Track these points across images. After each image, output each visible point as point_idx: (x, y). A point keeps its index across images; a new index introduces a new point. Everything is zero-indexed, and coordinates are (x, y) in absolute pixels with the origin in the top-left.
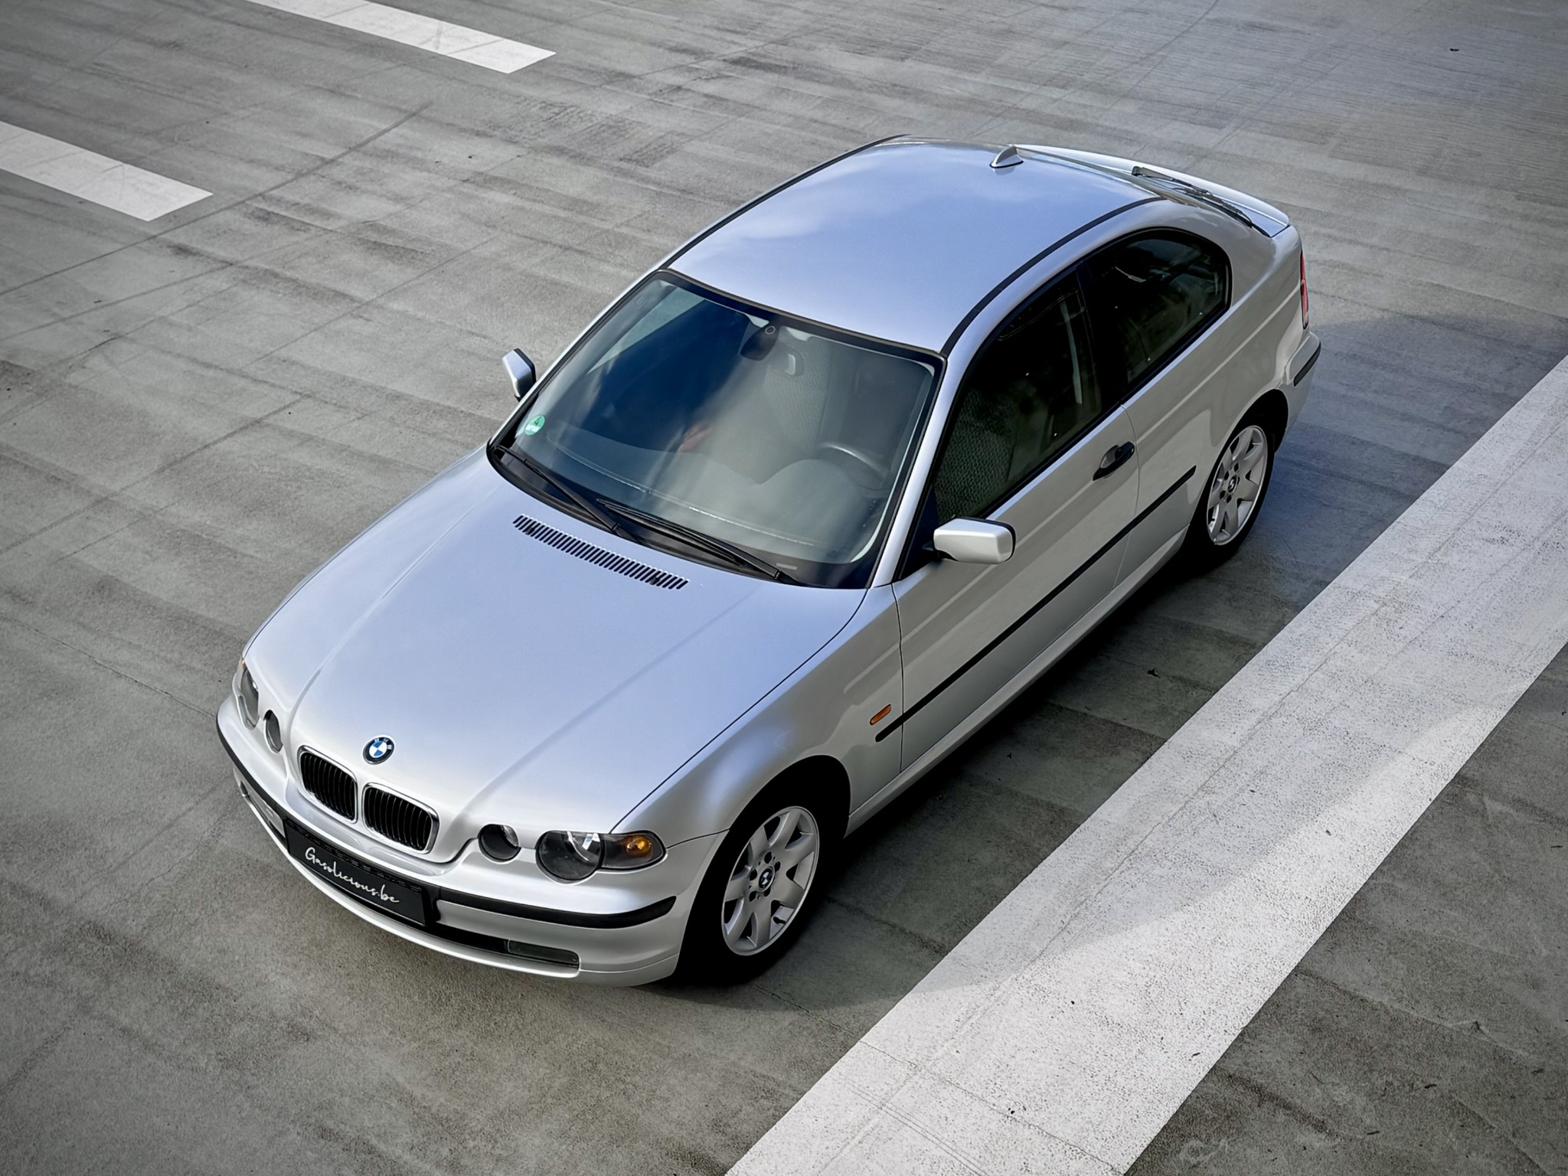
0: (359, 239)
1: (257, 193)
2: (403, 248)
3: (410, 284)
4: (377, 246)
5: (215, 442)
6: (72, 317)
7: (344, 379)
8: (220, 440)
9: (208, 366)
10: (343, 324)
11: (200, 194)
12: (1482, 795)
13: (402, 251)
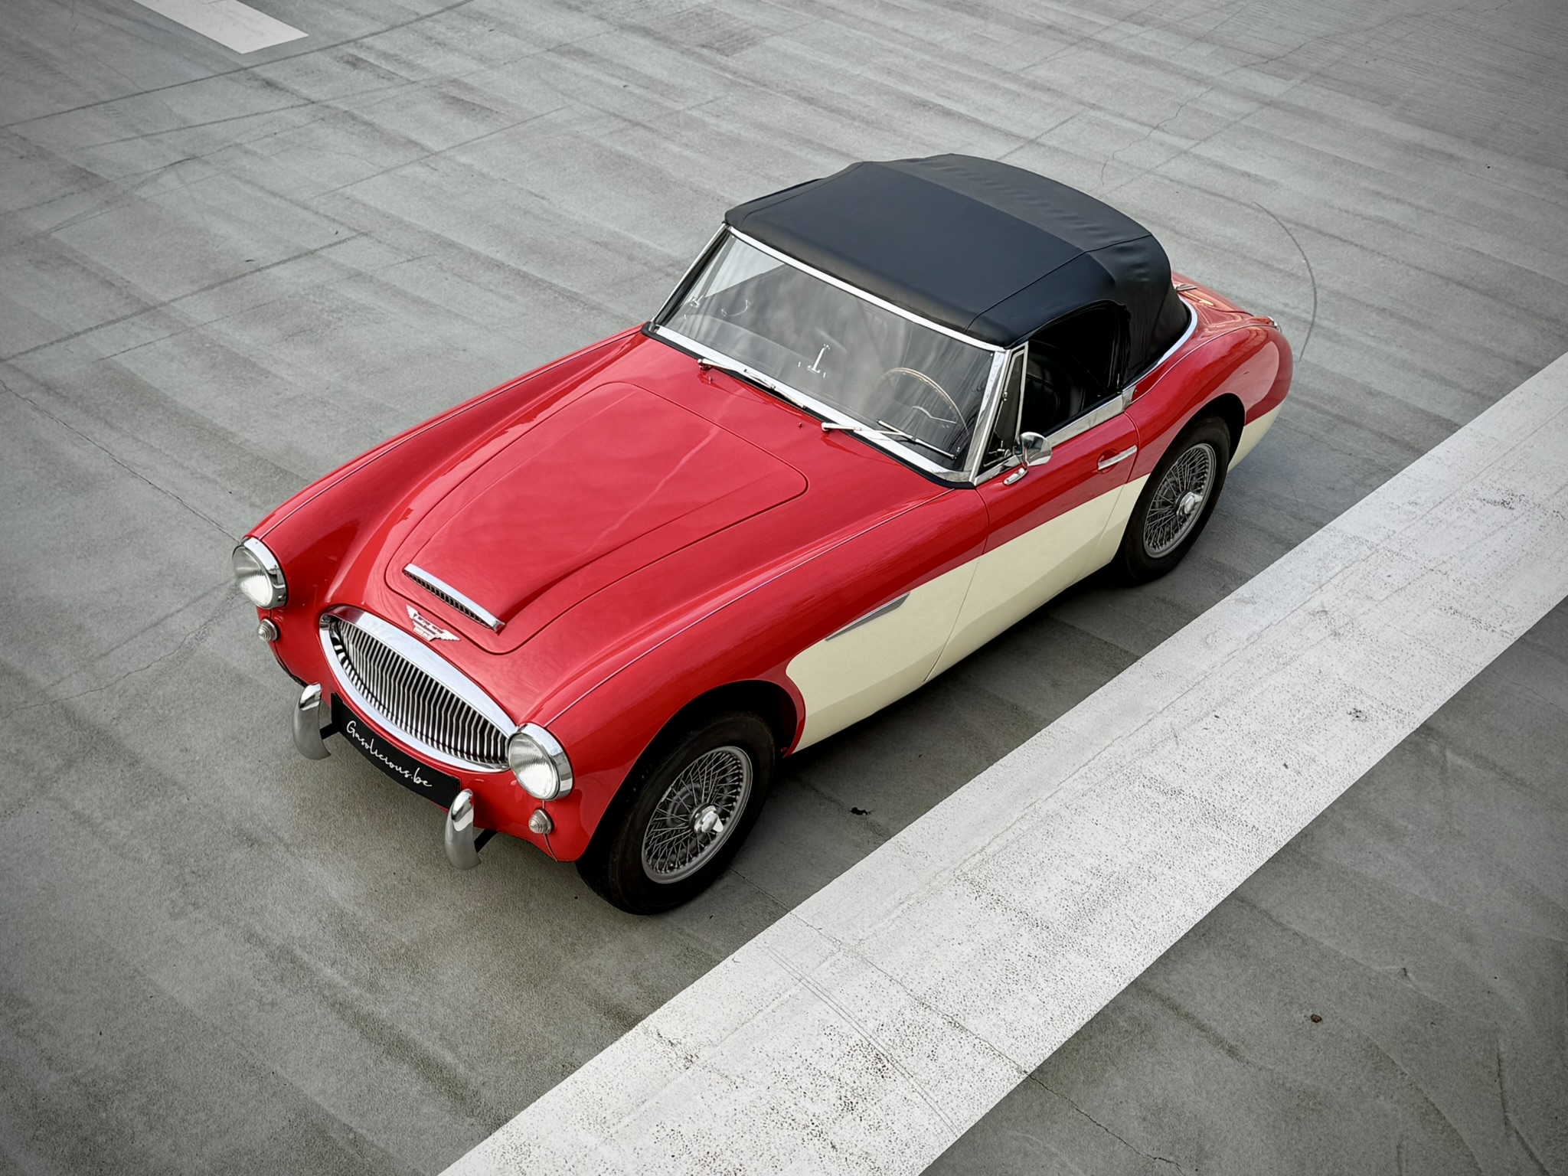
0: (440, 93)
1: (349, 39)
2: (479, 106)
3: (480, 140)
4: (455, 101)
5: (268, 267)
6: (153, 135)
7: (401, 222)
8: (273, 265)
9: (273, 194)
10: (409, 171)
11: (296, 34)
12: (1445, 747)
13: (478, 109)
